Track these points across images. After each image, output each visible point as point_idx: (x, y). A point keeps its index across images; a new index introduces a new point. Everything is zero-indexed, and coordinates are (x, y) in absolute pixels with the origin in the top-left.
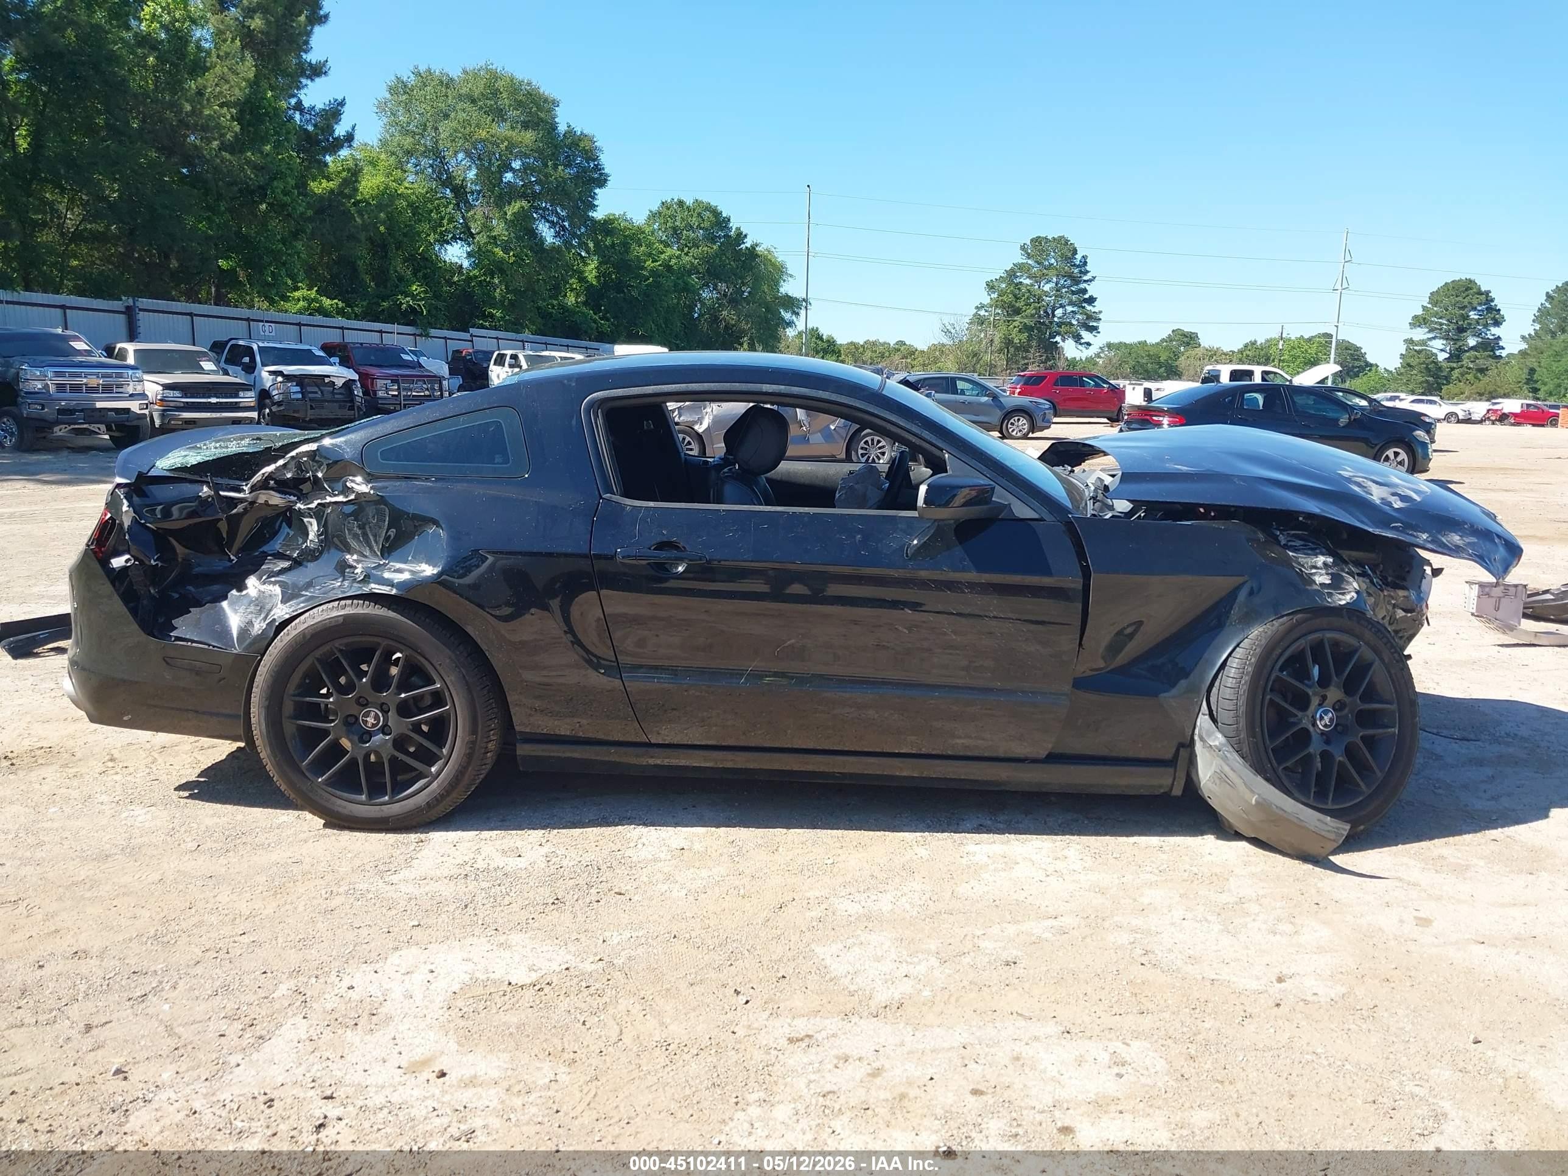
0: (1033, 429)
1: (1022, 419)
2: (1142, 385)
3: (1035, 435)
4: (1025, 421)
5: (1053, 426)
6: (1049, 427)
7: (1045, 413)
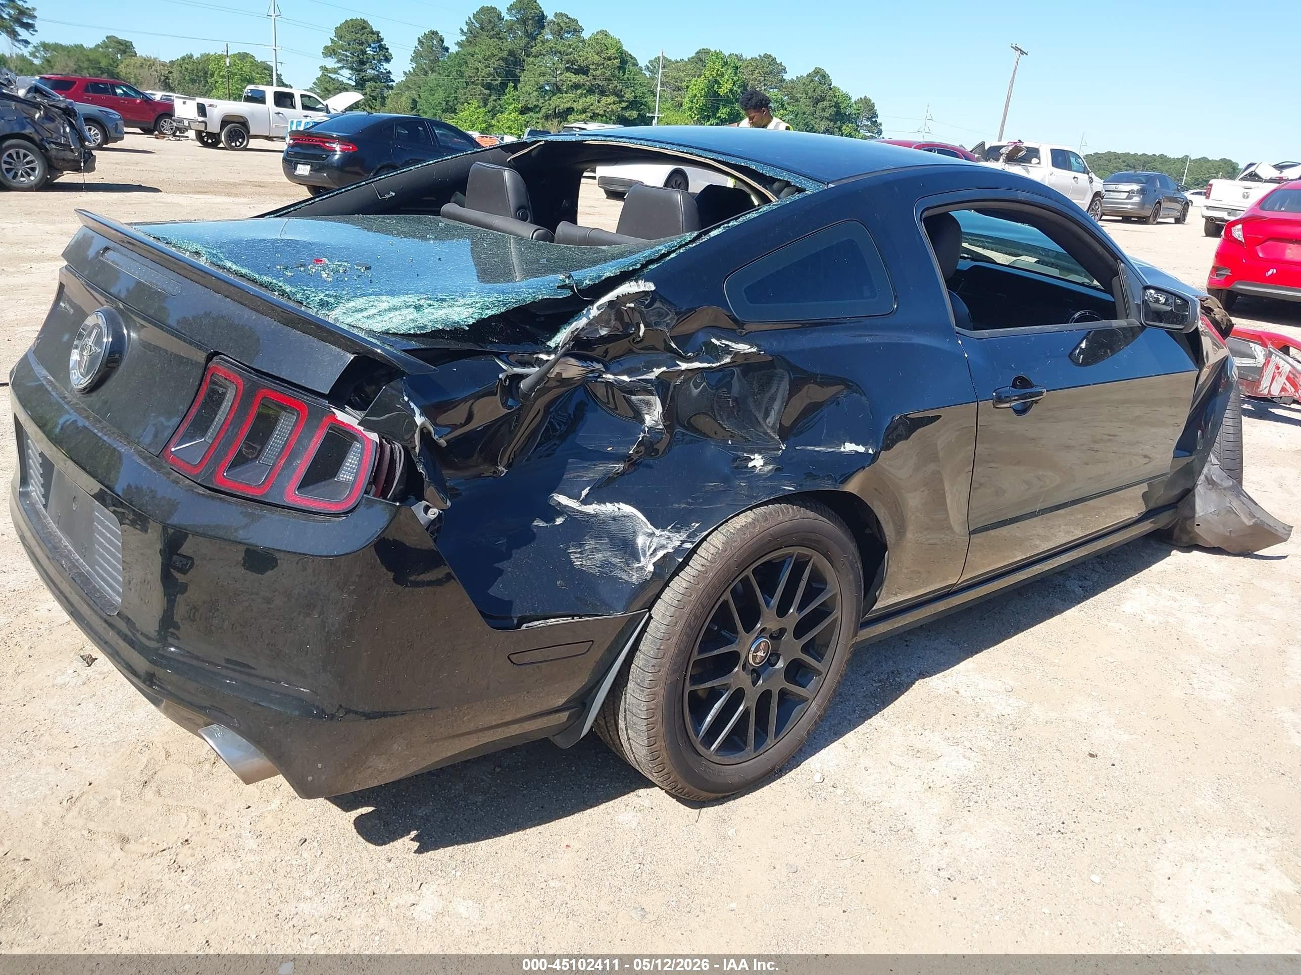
0: (106, 140)
1: (93, 129)
2: (195, 100)
3: (110, 145)
4: (97, 131)
5: (126, 136)
6: (122, 139)
7: (117, 124)
